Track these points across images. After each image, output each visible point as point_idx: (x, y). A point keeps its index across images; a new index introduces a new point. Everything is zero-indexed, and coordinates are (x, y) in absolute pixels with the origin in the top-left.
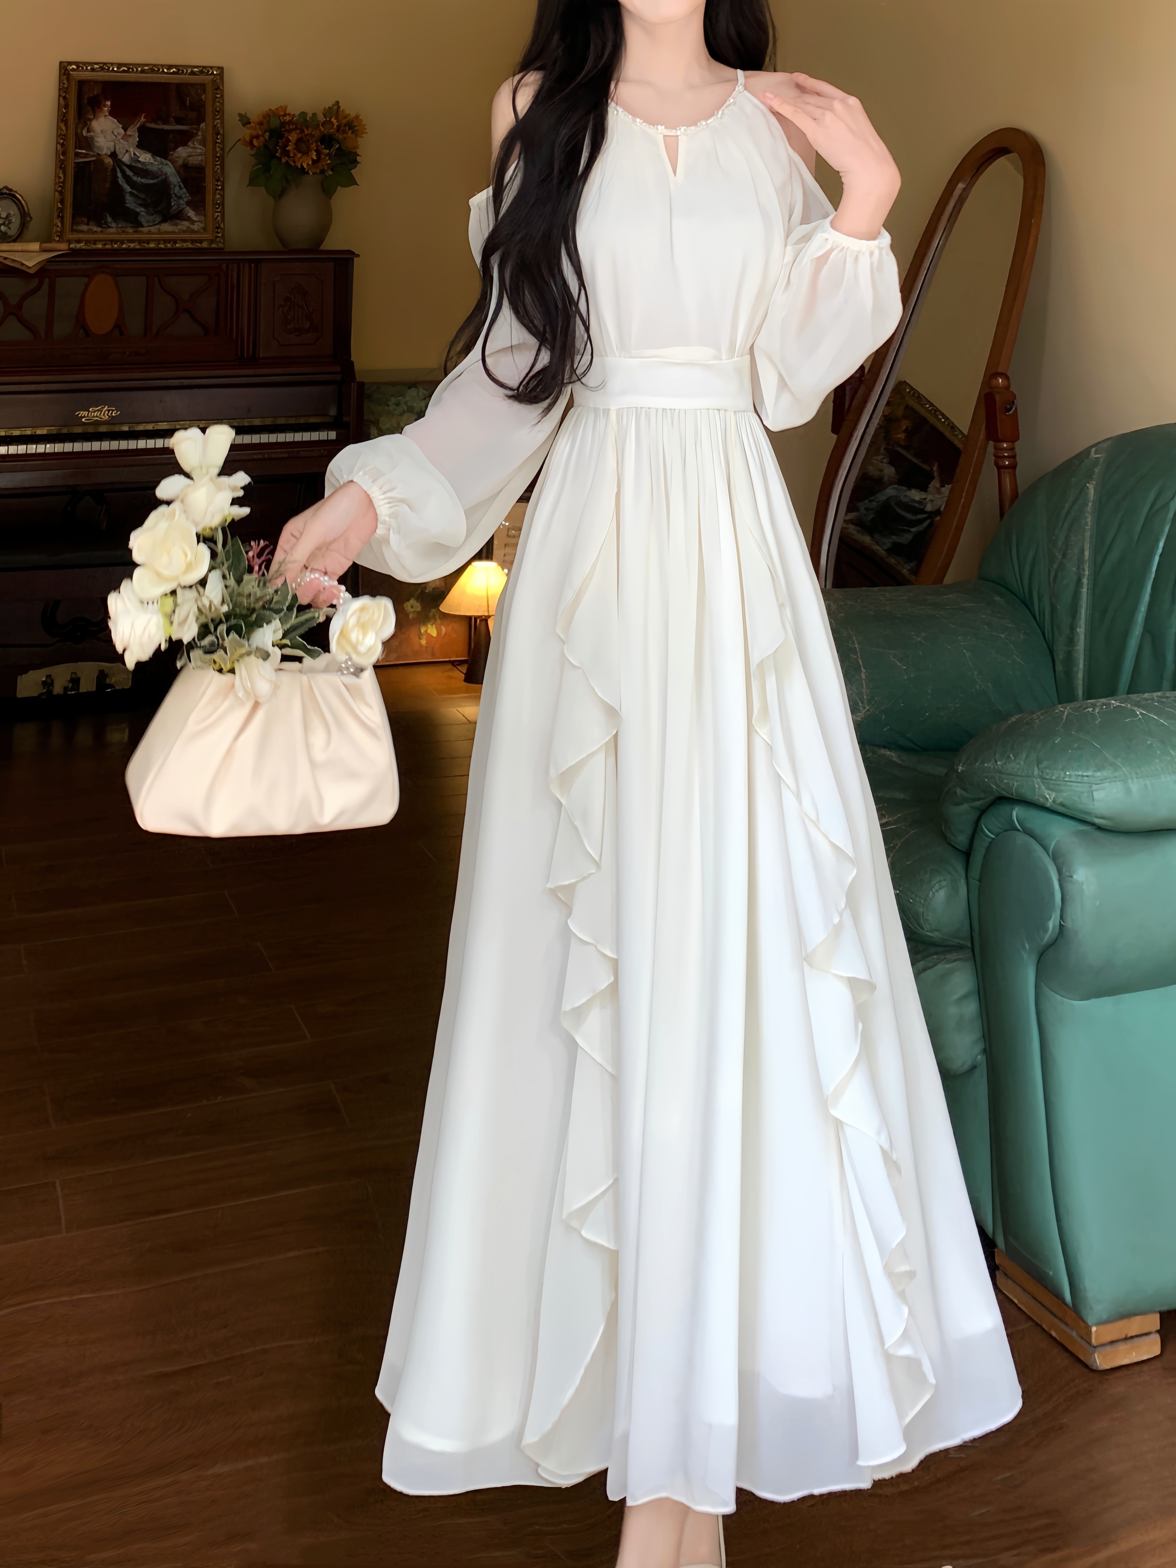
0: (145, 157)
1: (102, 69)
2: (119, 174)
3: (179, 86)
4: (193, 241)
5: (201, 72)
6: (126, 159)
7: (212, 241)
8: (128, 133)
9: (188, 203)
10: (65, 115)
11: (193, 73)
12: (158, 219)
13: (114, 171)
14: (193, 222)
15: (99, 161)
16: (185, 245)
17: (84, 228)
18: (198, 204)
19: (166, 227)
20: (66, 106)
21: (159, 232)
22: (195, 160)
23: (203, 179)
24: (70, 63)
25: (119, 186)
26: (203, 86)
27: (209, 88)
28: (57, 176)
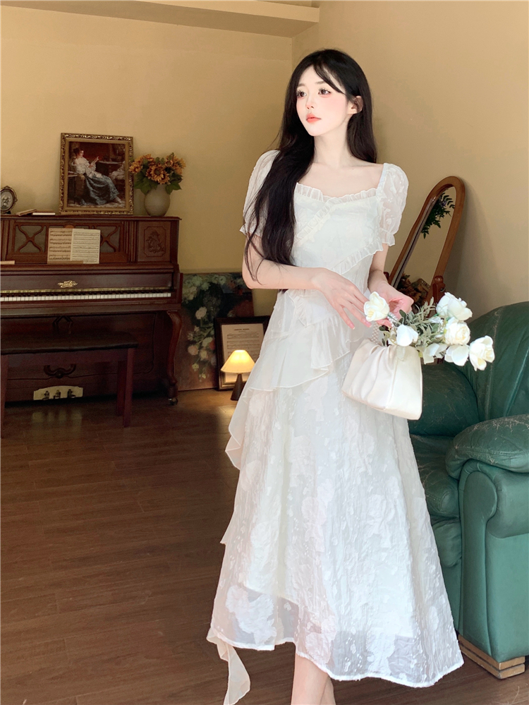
0: (99, 175)
1: (80, 137)
2: (88, 183)
3: (113, 145)
4: (120, 212)
5: (123, 139)
6: (90, 176)
7: (128, 212)
8: (92, 164)
9: (118, 196)
10: (63, 156)
11: (119, 139)
12: (104, 202)
13: (85, 181)
14: (120, 204)
15: (79, 177)
16: (117, 213)
17: (71, 205)
18: (122, 196)
19: (108, 205)
20: (64, 153)
21: (105, 207)
22: (120, 177)
23: (124, 186)
24: (66, 134)
25: (88, 188)
26: (124, 145)
27: (127, 147)
28: (60, 183)
